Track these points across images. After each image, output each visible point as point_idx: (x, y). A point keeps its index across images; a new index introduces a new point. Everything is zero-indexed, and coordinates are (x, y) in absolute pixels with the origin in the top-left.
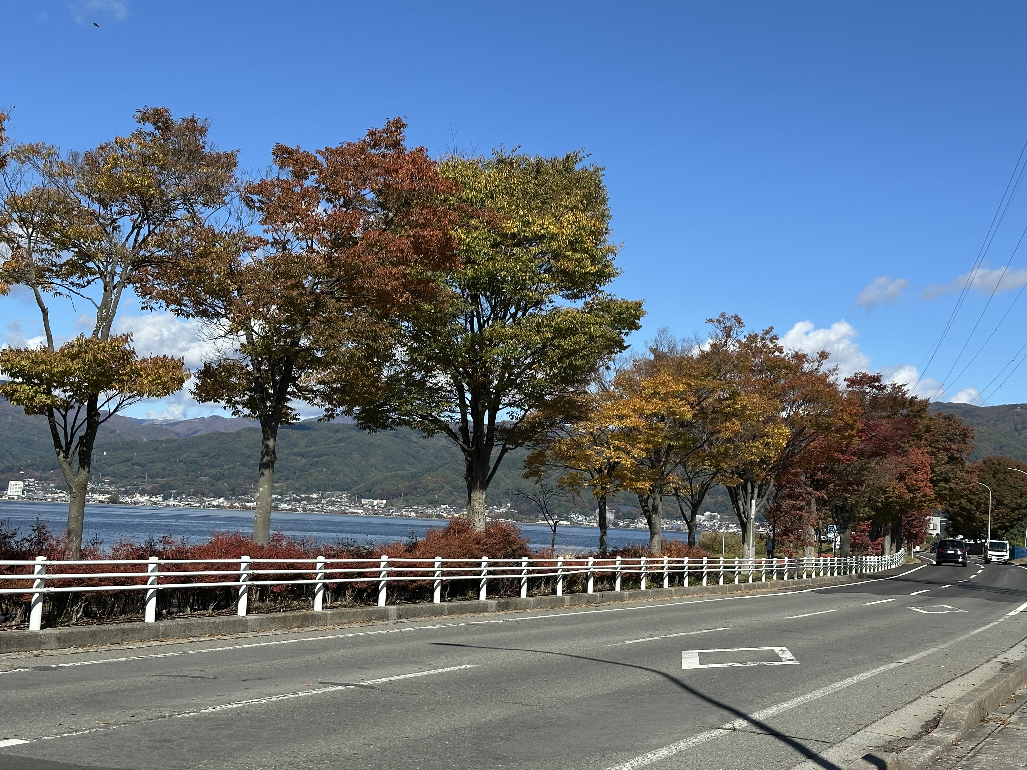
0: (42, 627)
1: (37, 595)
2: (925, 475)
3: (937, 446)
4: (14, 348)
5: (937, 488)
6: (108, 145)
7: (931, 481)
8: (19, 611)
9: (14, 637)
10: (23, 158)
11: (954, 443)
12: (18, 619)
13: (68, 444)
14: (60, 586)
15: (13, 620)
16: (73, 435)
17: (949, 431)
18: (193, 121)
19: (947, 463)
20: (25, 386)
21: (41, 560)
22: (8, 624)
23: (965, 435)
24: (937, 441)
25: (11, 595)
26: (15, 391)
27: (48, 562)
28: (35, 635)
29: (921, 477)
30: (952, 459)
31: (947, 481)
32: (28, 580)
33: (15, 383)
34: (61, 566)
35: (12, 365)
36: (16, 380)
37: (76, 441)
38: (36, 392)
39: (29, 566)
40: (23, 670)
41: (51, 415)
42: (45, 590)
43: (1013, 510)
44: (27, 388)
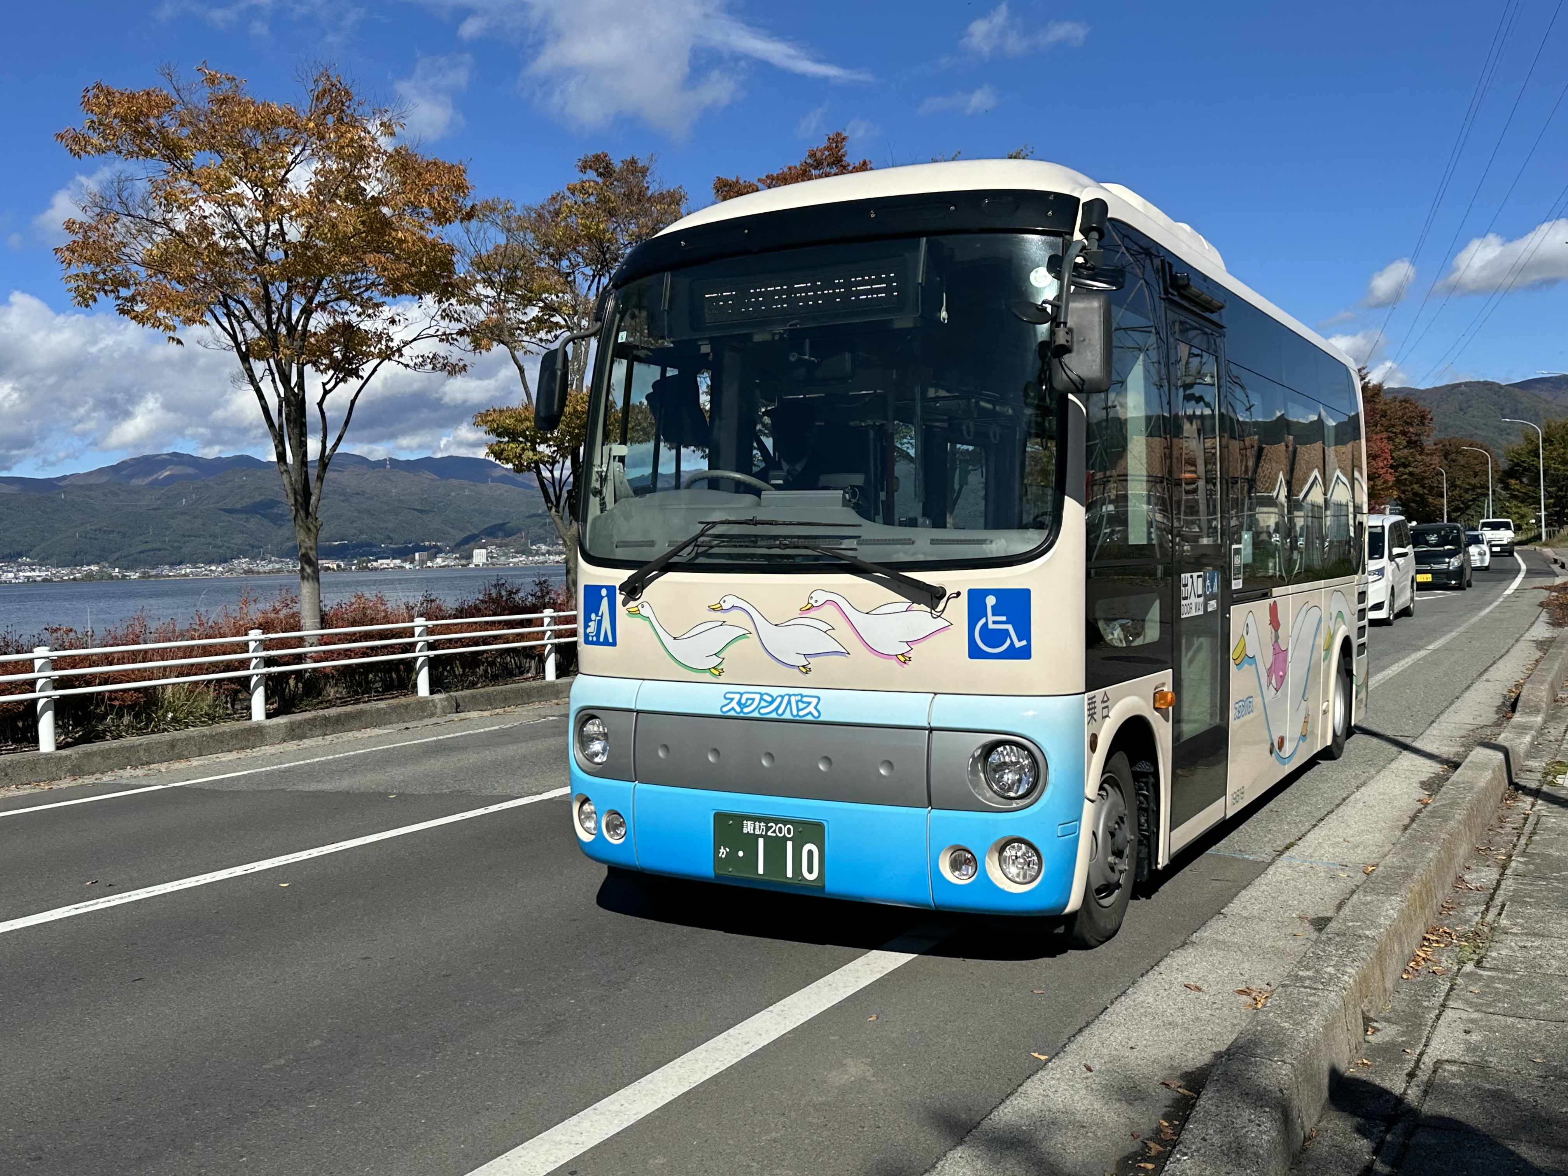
0: (558, 677)
1: (549, 647)
2: (1385, 462)
3: (1394, 430)
4: (497, 409)
5: (1397, 474)
6: (558, 194)
7: (1392, 467)
8: (533, 664)
9: (533, 688)
10: (481, 216)
11: (1412, 425)
12: (533, 671)
13: (558, 498)
14: (568, 636)
15: (528, 672)
16: (561, 490)
17: (1405, 414)
18: (633, 162)
19: (1405, 447)
20: (511, 445)
21: (549, 612)
22: (525, 676)
23: (1423, 417)
24: (1394, 426)
25: (525, 648)
26: (503, 450)
27: (555, 614)
28: (551, 685)
29: (1381, 464)
30: (1411, 443)
31: (1405, 466)
32: (538, 633)
33: (502, 442)
34: (566, 617)
35: (498, 425)
36: (503, 440)
37: (565, 495)
38: (523, 449)
39: (537, 619)
40: (551, 718)
41: (539, 472)
42: (556, 641)
43: (1467, 491)
44: (514, 446)
